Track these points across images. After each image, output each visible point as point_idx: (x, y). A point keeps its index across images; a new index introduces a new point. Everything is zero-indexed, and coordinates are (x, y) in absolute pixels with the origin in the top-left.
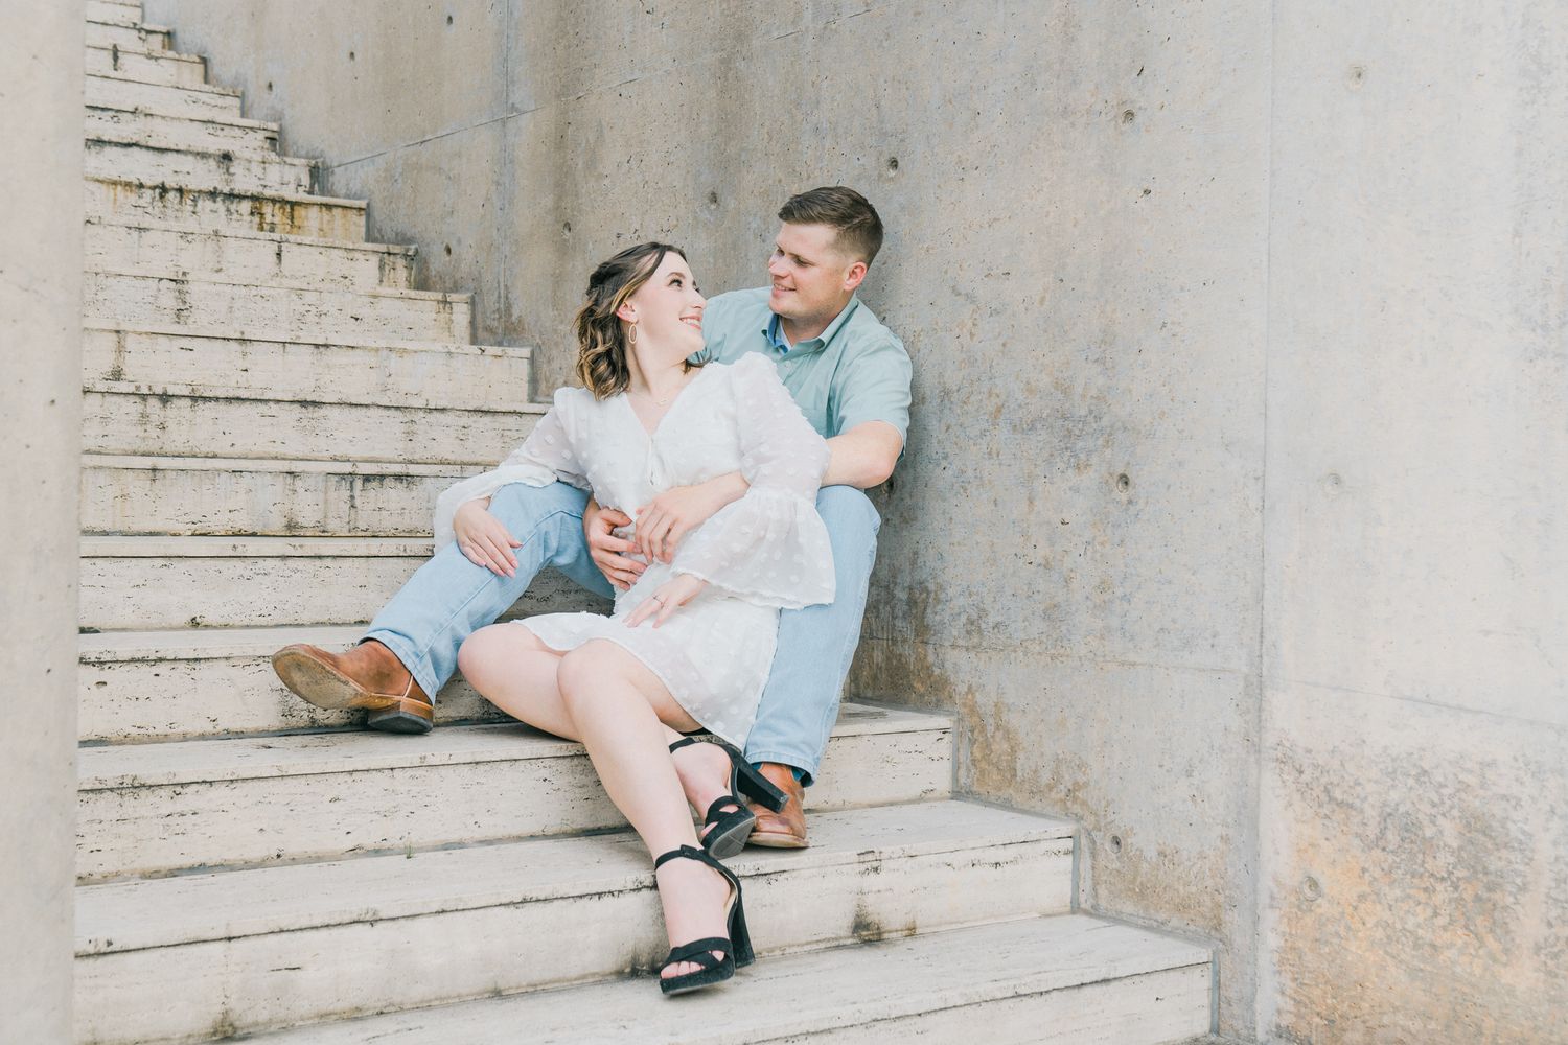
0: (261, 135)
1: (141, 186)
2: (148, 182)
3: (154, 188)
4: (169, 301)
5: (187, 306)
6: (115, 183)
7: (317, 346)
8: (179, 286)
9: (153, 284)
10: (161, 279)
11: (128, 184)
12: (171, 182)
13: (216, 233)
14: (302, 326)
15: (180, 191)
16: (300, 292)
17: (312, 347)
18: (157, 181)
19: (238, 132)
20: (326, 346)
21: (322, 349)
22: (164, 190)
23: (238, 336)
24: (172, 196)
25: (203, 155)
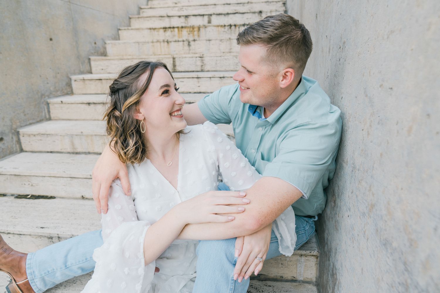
0: (281, 3)
1: (225, 26)
2: (227, 24)
3: (228, 26)
4: (199, 63)
5: (204, 64)
6: (218, 26)
7: (221, 78)
8: (202, 59)
9: (194, 59)
10: (196, 57)
11: (222, 26)
12: (232, 24)
13: (230, 39)
14: (237, 67)
15: (235, 26)
16: (236, 57)
17: (219, 78)
18: (229, 24)
19: (275, 3)
20: (224, 77)
21: (222, 78)
22: (231, 26)
23: (196, 76)
24: (233, 27)
25: (254, 13)
